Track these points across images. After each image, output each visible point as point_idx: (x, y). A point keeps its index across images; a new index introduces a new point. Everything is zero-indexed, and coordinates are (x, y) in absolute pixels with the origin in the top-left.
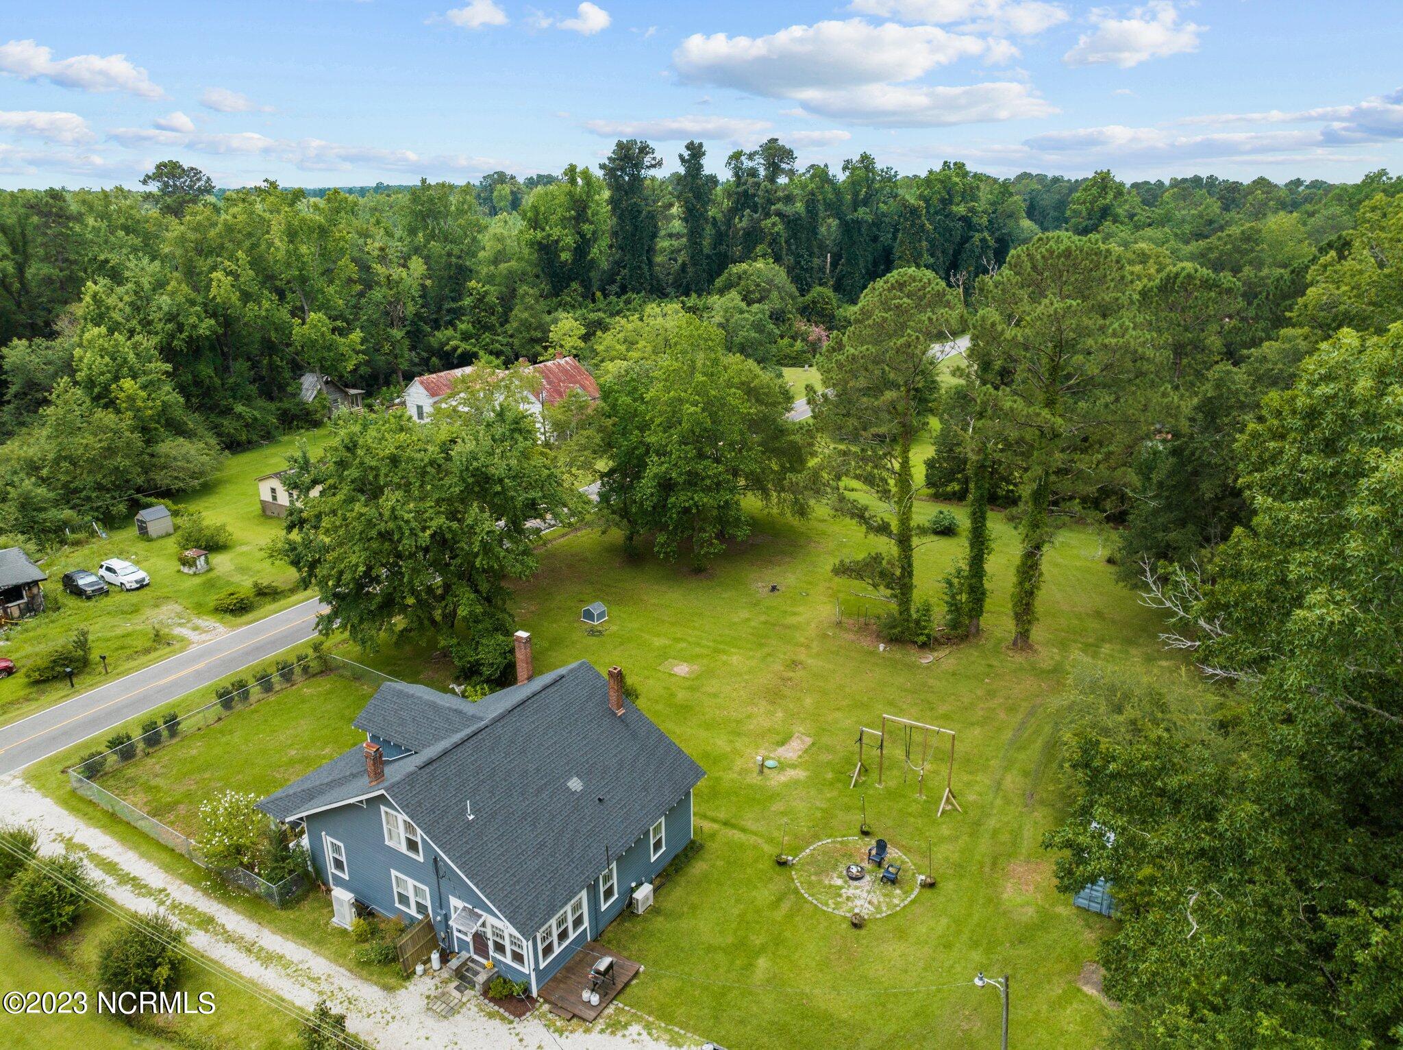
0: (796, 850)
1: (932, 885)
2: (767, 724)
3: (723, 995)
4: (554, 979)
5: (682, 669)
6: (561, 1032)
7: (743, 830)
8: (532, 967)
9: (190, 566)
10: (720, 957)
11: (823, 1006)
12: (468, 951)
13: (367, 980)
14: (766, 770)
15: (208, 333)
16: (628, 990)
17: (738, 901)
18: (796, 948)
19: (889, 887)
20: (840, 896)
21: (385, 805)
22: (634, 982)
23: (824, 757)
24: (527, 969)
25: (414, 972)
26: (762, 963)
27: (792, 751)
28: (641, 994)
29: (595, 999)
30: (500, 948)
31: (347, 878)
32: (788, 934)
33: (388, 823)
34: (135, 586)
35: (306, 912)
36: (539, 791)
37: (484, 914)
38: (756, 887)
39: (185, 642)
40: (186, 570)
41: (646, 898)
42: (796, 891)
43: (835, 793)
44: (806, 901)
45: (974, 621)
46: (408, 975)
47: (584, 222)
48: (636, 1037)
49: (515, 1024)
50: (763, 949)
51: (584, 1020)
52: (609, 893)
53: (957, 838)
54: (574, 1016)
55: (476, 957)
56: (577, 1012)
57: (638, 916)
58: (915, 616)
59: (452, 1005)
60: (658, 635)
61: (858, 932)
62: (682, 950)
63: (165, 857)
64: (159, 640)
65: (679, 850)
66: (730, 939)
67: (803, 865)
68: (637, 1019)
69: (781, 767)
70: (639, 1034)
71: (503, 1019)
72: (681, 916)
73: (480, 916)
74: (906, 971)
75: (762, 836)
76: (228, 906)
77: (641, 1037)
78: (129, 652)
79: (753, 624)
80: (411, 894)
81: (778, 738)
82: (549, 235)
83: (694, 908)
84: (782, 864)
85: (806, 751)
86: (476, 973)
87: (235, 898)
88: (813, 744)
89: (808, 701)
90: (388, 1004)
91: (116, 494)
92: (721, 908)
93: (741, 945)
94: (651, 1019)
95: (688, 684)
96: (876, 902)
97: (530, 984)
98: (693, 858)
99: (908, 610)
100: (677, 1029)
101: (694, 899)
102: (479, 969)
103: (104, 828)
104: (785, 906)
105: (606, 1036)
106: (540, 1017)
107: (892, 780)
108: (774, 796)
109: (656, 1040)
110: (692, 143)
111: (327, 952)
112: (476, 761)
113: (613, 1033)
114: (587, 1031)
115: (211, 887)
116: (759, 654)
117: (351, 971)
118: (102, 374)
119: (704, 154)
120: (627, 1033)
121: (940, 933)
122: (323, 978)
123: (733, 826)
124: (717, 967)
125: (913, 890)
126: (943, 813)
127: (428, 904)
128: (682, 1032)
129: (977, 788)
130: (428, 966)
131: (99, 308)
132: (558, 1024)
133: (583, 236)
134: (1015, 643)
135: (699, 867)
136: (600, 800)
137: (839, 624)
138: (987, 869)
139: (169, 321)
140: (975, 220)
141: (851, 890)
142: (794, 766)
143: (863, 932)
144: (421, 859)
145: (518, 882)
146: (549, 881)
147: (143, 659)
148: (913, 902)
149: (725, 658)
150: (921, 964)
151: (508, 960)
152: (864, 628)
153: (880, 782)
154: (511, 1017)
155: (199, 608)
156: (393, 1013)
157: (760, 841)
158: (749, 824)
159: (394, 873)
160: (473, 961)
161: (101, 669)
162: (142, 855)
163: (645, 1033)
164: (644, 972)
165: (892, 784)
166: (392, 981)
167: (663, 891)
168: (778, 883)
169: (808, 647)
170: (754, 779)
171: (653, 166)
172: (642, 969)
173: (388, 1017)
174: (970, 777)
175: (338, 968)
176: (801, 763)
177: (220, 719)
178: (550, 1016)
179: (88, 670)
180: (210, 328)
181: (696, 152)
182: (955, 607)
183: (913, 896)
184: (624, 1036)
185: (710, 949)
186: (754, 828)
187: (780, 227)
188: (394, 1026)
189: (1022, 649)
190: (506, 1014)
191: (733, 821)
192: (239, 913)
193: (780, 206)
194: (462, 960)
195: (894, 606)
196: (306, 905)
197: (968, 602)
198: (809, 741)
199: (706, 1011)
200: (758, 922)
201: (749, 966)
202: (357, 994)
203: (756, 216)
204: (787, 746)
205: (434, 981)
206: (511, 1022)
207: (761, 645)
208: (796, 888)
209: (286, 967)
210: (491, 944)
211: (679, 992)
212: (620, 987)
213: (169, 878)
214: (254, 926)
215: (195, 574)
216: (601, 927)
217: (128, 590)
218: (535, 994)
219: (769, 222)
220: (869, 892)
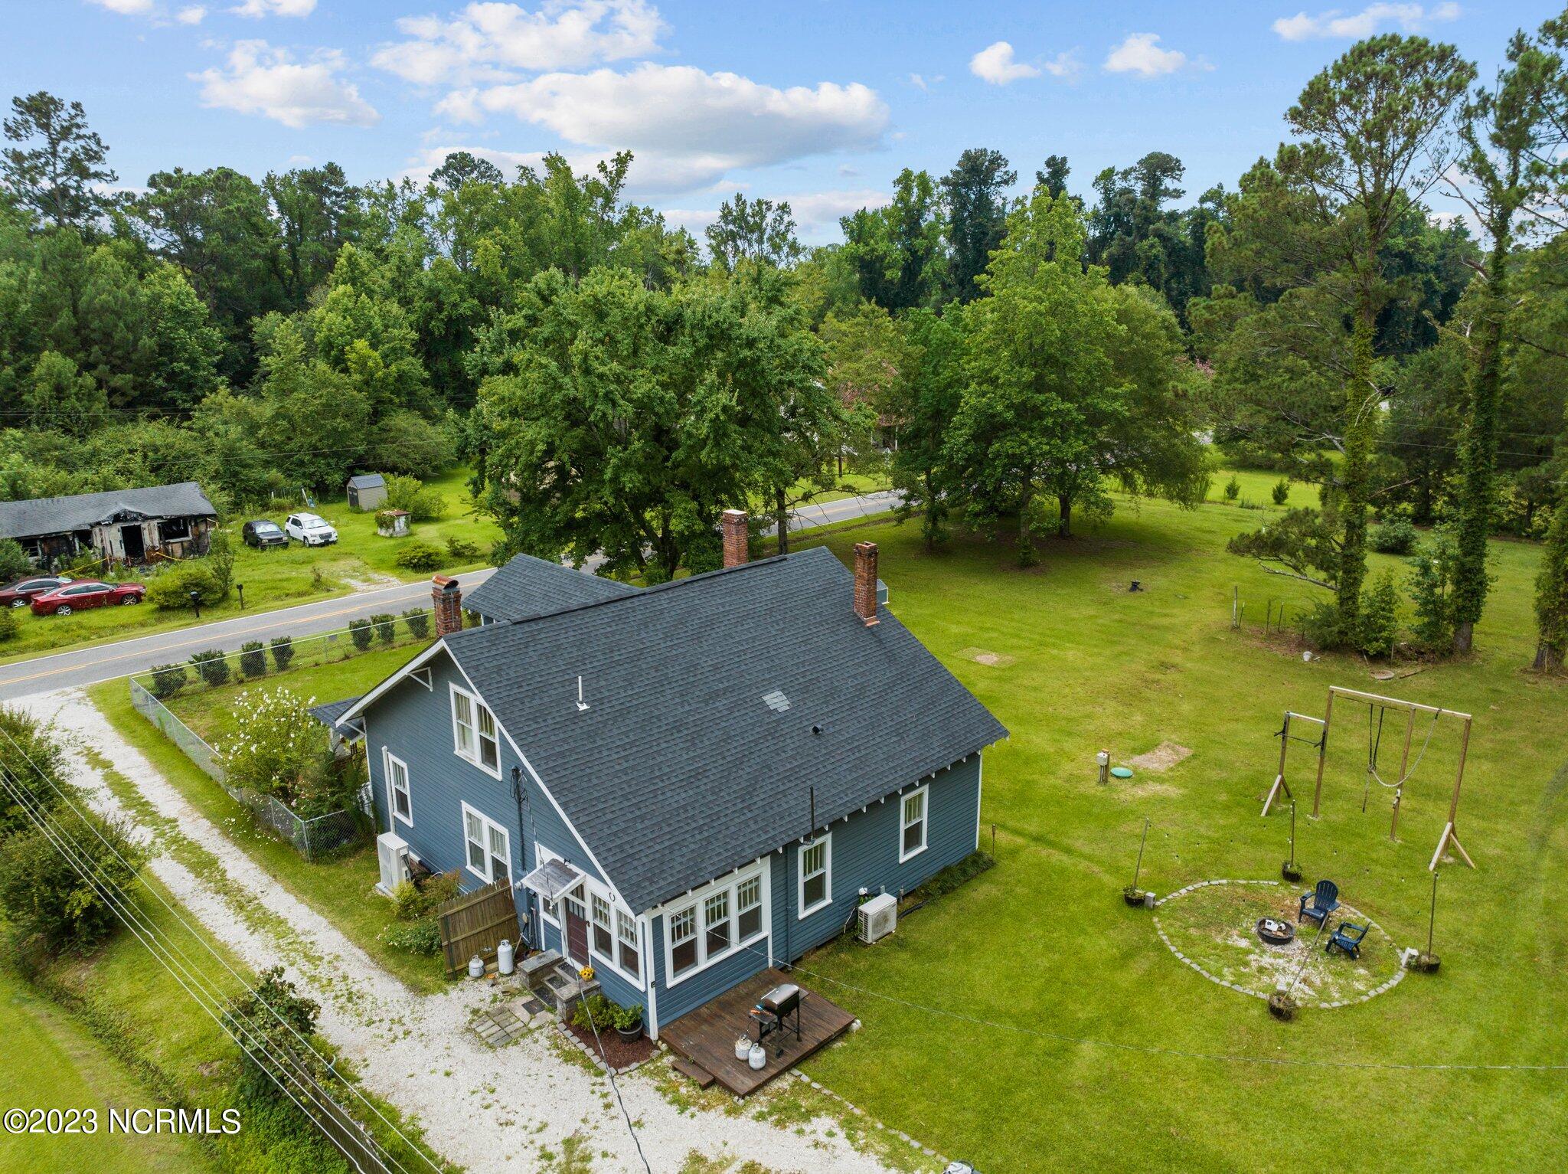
0: (1163, 889)
1: (1432, 969)
2: (1116, 726)
3: (1008, 1092)
4: (694, 1015)
5: (989, 659)
6: (683, 1105)
7: (1068, 851)
8: (651, 978)
9: (388, 528)
10: (1008, 1029)
11: (1213, 1145)
12: (560, 950)
13: (390, 972)
14: (1111, 780)
15: (469, 313)
16: (825, 1056)
17: (1049, 948)
18: (1158, 1035)
19: (1344, 963)
20: (1246, 964)
21: (455, 682)
22: (838, 1045)
23: (1213, 774)
24: (642, 982)
25: (465, 971)
26: (1088, 1050)
27: (1159, 761)
28: (847, 1066)
29: (757, 1057)
30: (604, 942)
31: (411, 824)
32: (1141, 1010)
33: (459, 717)
34: (319, 541)
35: (348, 871)
36: (714, 696)
37: (582, 873)
38: (1083, 932)
39: (346, 589)
40: (382, 532)
41: (883, 918)
42: (1160, 947)
43: (1233, 820)
44: (1181, 966)
45: (1465, 630)
46: (457, 975)
47: (917, 237)
48: (823, 1138)
49: (606, 1079)
50: (1091, 1028)
51: (732, 1091)
52: (814, 890)
53: (1473, 904)
54: (714, 1082)
55: (570, 961)
56: (721, 1075)
57: (866, 945)
58: (1364, 611)
59: (509, 1029)
60: (958, 623)
61: (1282, 1026)
62: (937, 1007)
63: (197, 785)
64: (319, 585)
65: (952, 860)
66: (1028, 1004)
67: (1174, 910)
68: (830, 1106)
69: (1138, 778)
70: (831, 1134)
71: (588, 1065)
72: (941, 957)
73: (574, 875)
74: (1393, 1110)
75: (1100, 863)
76: (244, 850)
77: (833, 1141)
78: (277, 593)
79: (1100, 621)
80: (486, 845)
81: (1137, 744)
82: (873, 250)
83: (967, 948)
84: (1135, 903)
85: (1181, 764)
86: (562, 983)
87: (258, 841)
88: (1194, 756)
89: (1186, 707)
90: (407, 1012)
91: (333, 462)
92: (1017, 954)
93: (1050, 1016)
94: (858, 1112)
95: (996, 673)
96: (1318, 982)
97: (645, 1012)
98: (973, 877)
99: (1353, 597)
100: (905, 1138)
101: (971, 935)
102: (569, 978)
103: (145, 748)
104: (1140, 967)
105: (765, 1127)
106: (652, 1074)
107: (1336, 812)
108: (1122, 814)
109: (862, 1150)
110: (1053, 158)
111: (349, 926)
112: (613, 633)
113: (780, 1124)
114: (733, 1111)
115: (235, 825)
116: (1108, 652)
117: (372, 956)
118: (342, 335)
119: (1067, 172)
120: (807, 1128)
121: (1460, 1050)
122: (327, 958)
123: (1052, 844)
124: (998, 1045)
125: (1393, 972)
126: (1438, 866)
127: (508, 862)
128: (916, 1144)
129: (1500, 840)
130: (492, 966)
131: (352, 271)
132: (683, 1090)
133: (914, 253)
134: (1538, 663)
135: (982, 891)
136: (816, 730)
137: (1235, 629)
138: (1546, 960)
139: (429, 299)
140: (1417, 257)
141: (1268, 957)
142: (1161, 780)
143: (1293, 1028)
144: (498, 775)
145: (643, 818)
146: (700, 829)
147: (292, 600)
148: (1394, 992)
149: (1055, 652)
150: (1426, 1101)
151: (614, 965)
152: (1276, 635)
153: (1315, 813)
154: (603, 1066)
155: (380, 565)
156: (410, 1026)
157: (1096, 869)
158: (1078, 844)
159: (466, 807)
160: (566, 967)
161: (238, 604)
162: (171, 781)
163: (841, 1135)
164: (860, 1032)
165: (1338, 818)
166: (428, 980)
167: (917, 917)
168: (1127, 928)
169: (1185, 650)
170: (1092, 788)
171: (1006, 182)
172: (857, 1025)
173: (399, 1030)
174: (1484, 824)
175: (356, 950)
176: (1172, 778)
177: (347, 657)
178: (672, 1075)
179: (224, 605)
180: (471, 309)
181: (1057, 169)
182: (1432, 607)
183: (1393, 983)
184: (800, 1132)
185: (989, 1013)
186: (1087, 850)
187: (1159, 250)
188: (402, 1045)
189: (1550, 673)
190: (596, 1059)
191: (1051, 837)
192: (253, 859)
193: (1159, 225)
194: (545, 961)
195: (1330, 598)
196: (351, 863)
197: (1456, 595)
198: (1186, 752)
199: (969, 1115)
200: (1083, 985)
201: (1062, 1053)
202: (366, 987)
203: (1129, 239)
204: (1149, 755)
205: (495, 990)
206: (601, 1074)
207: (1113, 643)
208: (1162, 943)
209: (281, 936)
210: (590, 932)
211: (921, 1075)
212: (810, 1045)
213: (188, 809)
214: (266, 878)
215: (391, 537)
216: (796, 949)
217: (311, 546)
218: (653, 1033)
219: (1145, 243)
220: (1303, 965)
